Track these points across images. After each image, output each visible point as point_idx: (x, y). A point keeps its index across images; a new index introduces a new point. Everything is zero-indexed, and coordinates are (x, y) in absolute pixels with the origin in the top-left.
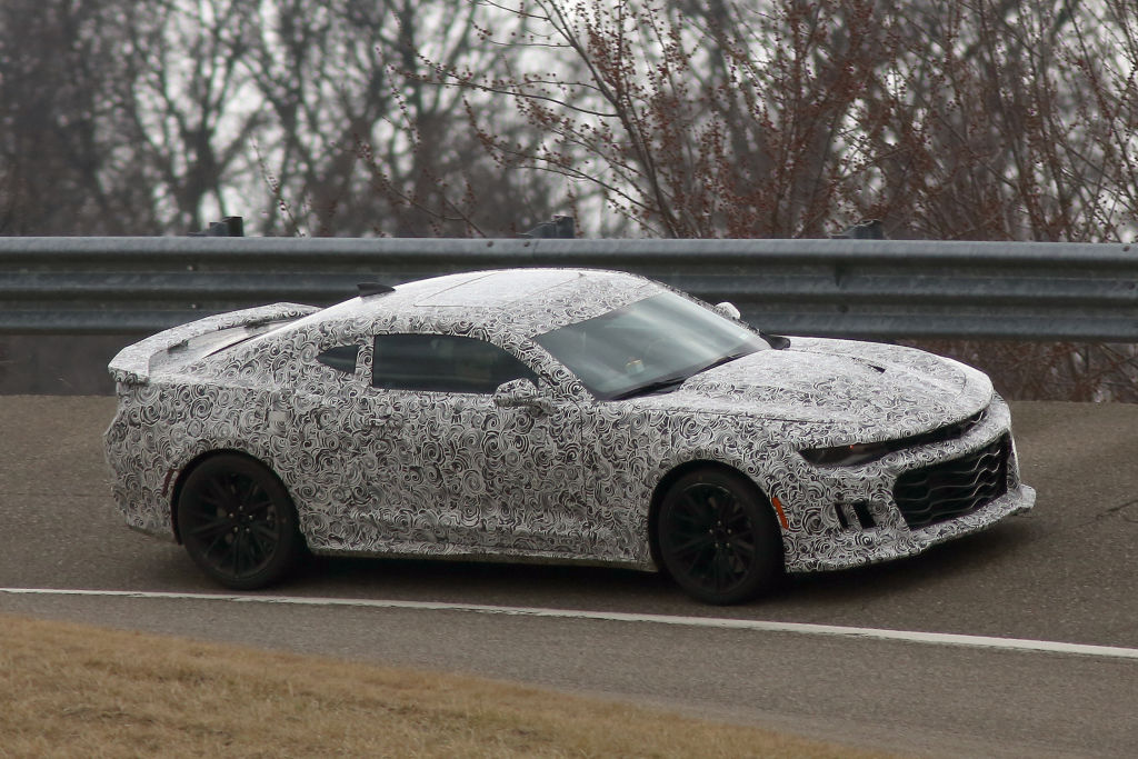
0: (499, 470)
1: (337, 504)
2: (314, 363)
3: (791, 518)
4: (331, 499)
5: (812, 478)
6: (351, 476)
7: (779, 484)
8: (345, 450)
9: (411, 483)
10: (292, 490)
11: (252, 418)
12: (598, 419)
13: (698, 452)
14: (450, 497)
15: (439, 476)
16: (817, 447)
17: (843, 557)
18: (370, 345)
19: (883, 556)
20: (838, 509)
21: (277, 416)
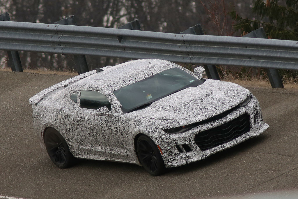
0: (105, 134)
1: (77, 144)
2: (69, 99)
3: (163, 151)
4: (75, 142)
5: (166, 139)
6: (77, 135)
7: (158, 141)
8: (74, 127)
9: (89, 137)
10: (65, 140)
11: (54, 117)
12: (122, 119)
13: (140, 131)
14: (97, 142)
15: (94, 136)
16: (168, 128)
17: (180, 162)
18: (80, 94)
19: (192, 161)
20: (178, 147)
21: (59, 117)
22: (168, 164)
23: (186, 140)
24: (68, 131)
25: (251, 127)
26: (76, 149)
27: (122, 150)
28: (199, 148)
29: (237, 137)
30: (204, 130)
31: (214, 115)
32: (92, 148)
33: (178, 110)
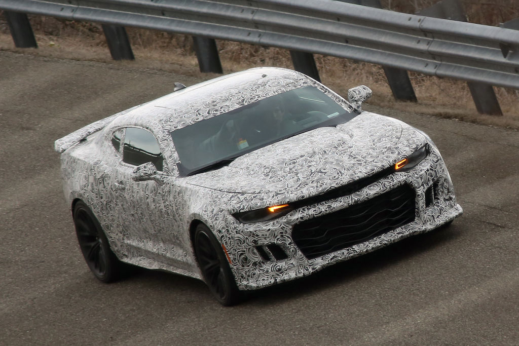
0: (153, 218)
1: (119, 234)
2: (110, 144)
5: (237, 232)
7: (223, 236)
8: (113, 202)
9: (134, 223)
10: (102, 226)
12: (174, 189)
15: (140, 220)
16: (241, 211)
17: (264, 280)
18: (124, 134)
19: (286, 278)
20: (260, 249)
21: (91, 179)
22: (243, 284)
23: (275, 236)
24: (104, 208)
25: (418, 212)
26: (119, 244)
27: (180, 251)
28: (300, 253)
29: (386, 231)
30: (312, 217)
31: (334, 185)
32: (141, 245)
33: (270, 175)
